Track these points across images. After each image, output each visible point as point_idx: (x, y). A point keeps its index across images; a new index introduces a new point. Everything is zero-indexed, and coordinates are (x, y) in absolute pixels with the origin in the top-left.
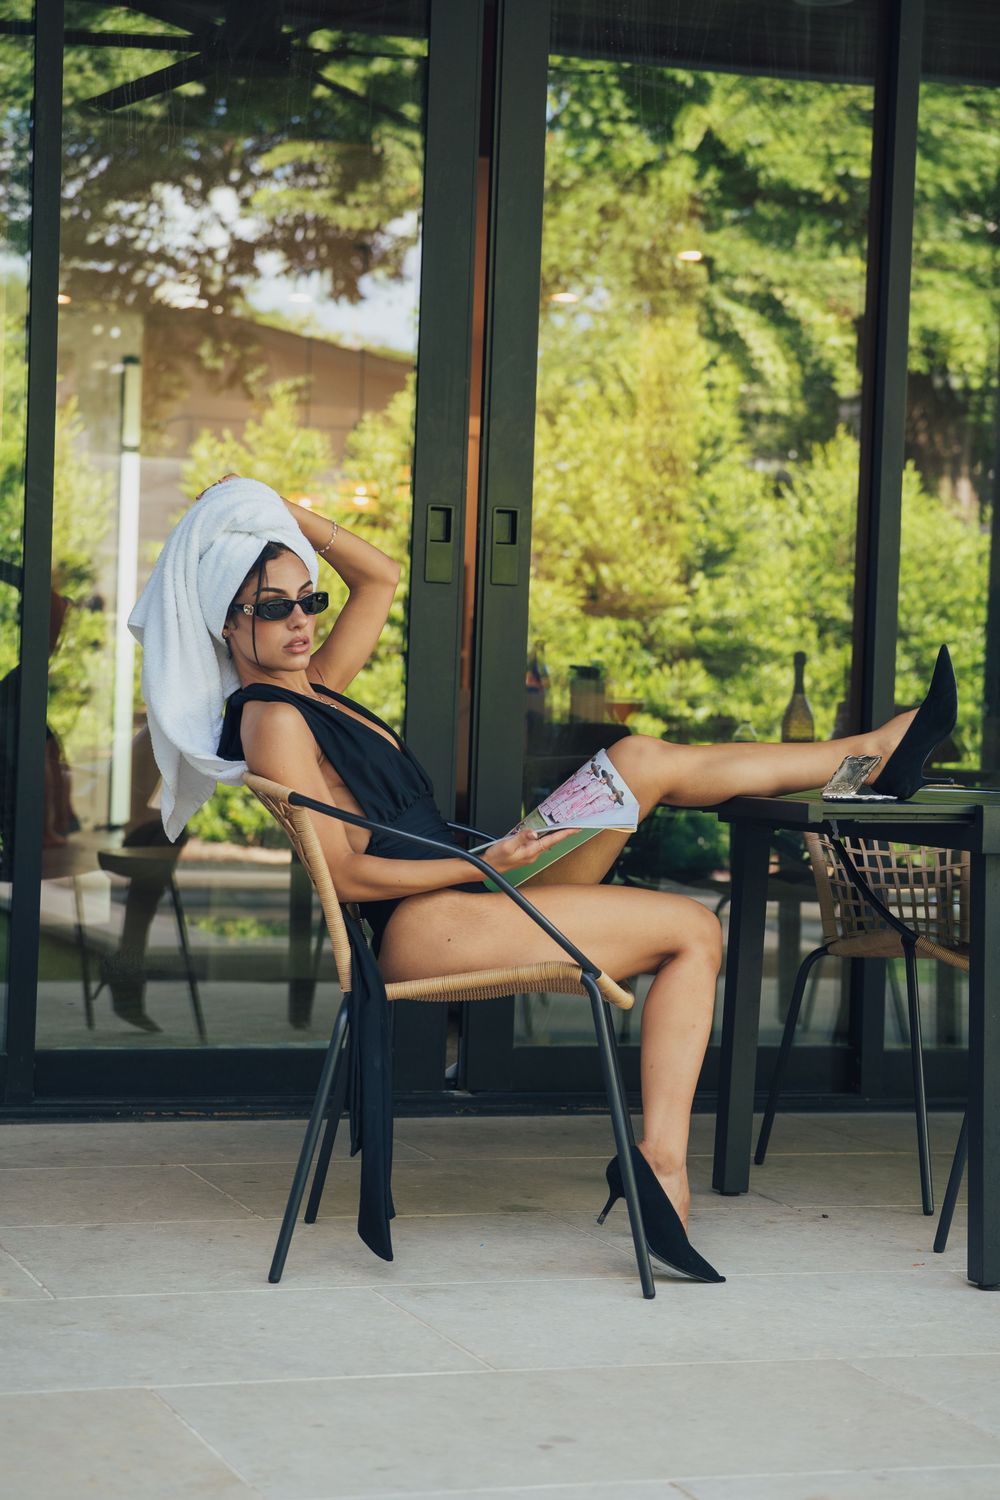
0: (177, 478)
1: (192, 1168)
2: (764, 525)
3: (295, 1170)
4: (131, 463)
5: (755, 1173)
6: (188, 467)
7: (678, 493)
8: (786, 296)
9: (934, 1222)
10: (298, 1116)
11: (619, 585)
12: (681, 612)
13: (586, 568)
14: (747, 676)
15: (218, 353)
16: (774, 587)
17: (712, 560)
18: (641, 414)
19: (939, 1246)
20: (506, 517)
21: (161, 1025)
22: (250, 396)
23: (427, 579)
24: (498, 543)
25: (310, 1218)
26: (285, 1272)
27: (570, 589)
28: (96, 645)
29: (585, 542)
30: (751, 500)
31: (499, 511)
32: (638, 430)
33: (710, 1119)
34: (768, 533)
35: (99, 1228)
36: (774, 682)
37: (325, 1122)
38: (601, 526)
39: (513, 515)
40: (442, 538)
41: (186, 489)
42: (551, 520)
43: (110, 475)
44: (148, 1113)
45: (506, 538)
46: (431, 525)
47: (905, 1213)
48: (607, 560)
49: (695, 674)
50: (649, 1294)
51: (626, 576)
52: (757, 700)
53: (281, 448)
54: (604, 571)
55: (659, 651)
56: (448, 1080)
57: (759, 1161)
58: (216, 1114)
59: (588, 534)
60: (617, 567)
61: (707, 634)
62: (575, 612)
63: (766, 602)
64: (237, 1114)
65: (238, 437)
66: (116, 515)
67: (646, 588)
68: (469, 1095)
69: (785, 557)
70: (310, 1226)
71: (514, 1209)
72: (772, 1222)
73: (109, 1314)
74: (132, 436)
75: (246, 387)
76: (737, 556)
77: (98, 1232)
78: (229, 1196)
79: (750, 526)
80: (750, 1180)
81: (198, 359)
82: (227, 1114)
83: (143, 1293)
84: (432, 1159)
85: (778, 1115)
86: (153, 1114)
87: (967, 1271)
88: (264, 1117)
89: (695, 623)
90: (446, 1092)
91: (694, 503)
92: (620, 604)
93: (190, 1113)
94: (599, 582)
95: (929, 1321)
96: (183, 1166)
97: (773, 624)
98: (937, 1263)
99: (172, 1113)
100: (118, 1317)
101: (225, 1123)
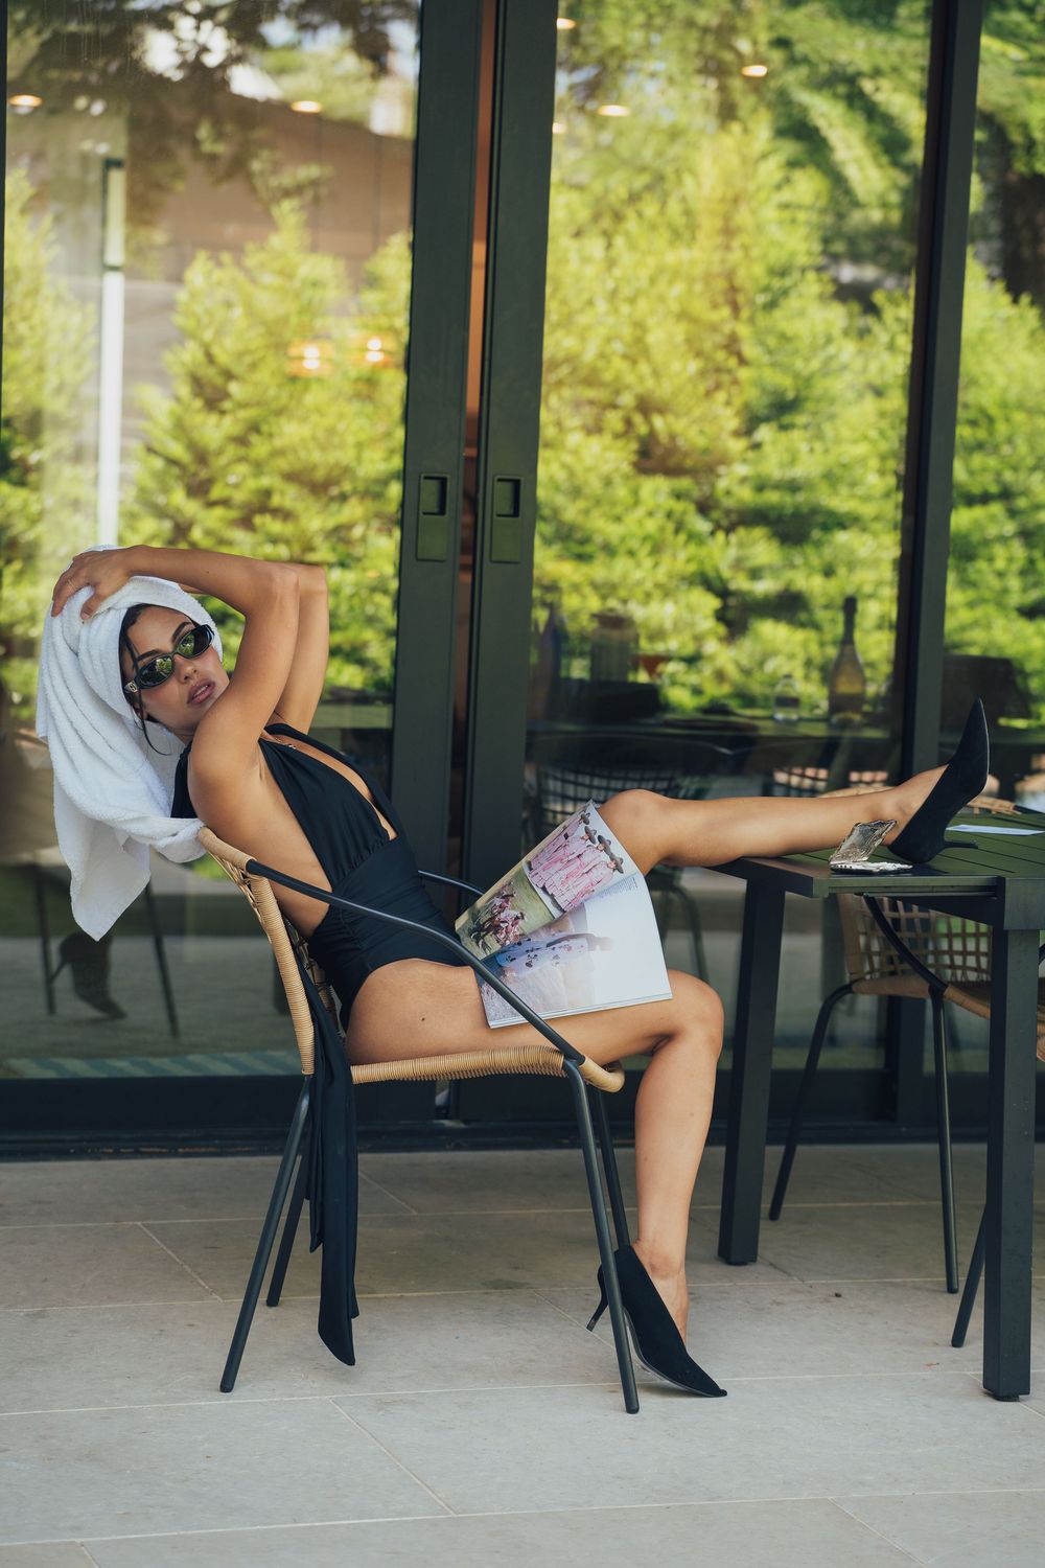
0: (169, 306)
1: (148, 1226)
2: (844, 368)
3: (261, 1230)
4: (114, 285)
5: (767, 1232)
6: (182, 296)
7: (743, 330)
8: (877, 89)
9: (955, 1301)
10: (272, 1152)
11: (673, 437)
12: (741, 470)
13: (638, 419)
14: (818, 544)
16: (855, 442)
17: (781, 409)
18: (701, 236)
19: (958, 1340)
20: (508, 487)
21: (125, 1007)
22: (253, 189)
23: (419, 557)
24: (499, 515)
25: (273, 1301)
26: (240, 1377)
27: (620, 443)
28: (76, 504)
29: (639, 389)
30: (829, 340)
31: (500, 480)
32: (701, 255)
33: (722, 1150)
34: (847, 377)
35: (41, 1315)
36: (852, 552)
37: (299, 1158)
38: (656, 373)
39: (516, 484)
40: (436, 510)
41: (179, 320)
42: (600, 364)
43: (91, 308)
44: (105, 1150)
45: (507, 509)
46: (424, 495)
47: (928, 1290)
48: (662, 411)
49: (754, 542)
50: (632, 1407)
51: (684, 429)
53: (287, 274)
54: (658, 422)
55: (716, 514)
56: (439, 1109)
57: (774, 1214)
58: (180, 1150)
59: (641, 379)
60: (671, 418)
61: (773, 497)
62: (626, 468)
63: (845, 459)
64: (203, 1150)
65: (238, 263)
67: (701, 442)
68: (462, 1126)
69: (870, 405)
70: (272, 1310)
71: (497, 1285)
72: (779, 1304)
73: (44, 1438)
74: (116, 254)
75: (249, 176)
76: (810, 406)
77: (40, 1320)
78: (186, 1267)
79: (826, 371)
80: (760, 1244)
81: (196, 143)
82: (191, 1150)
83: (83, 1406)
84: (414, 1213)
85: (800, 1149)
86: (111, 1151)
87: (982, 1372)
88: (233, 1154)
89: (760, 488)
90: (436, 1121)
91: (762, 343)
92: (672, 462)
93: (151, 1150)
94: (652, 434)
95: (935, 1444)
96: (139, 1223)
97: (853, 484)
98: (954, 1361)
99: (132, 1150)
100: (53, 1441)
101: (190, 1161)
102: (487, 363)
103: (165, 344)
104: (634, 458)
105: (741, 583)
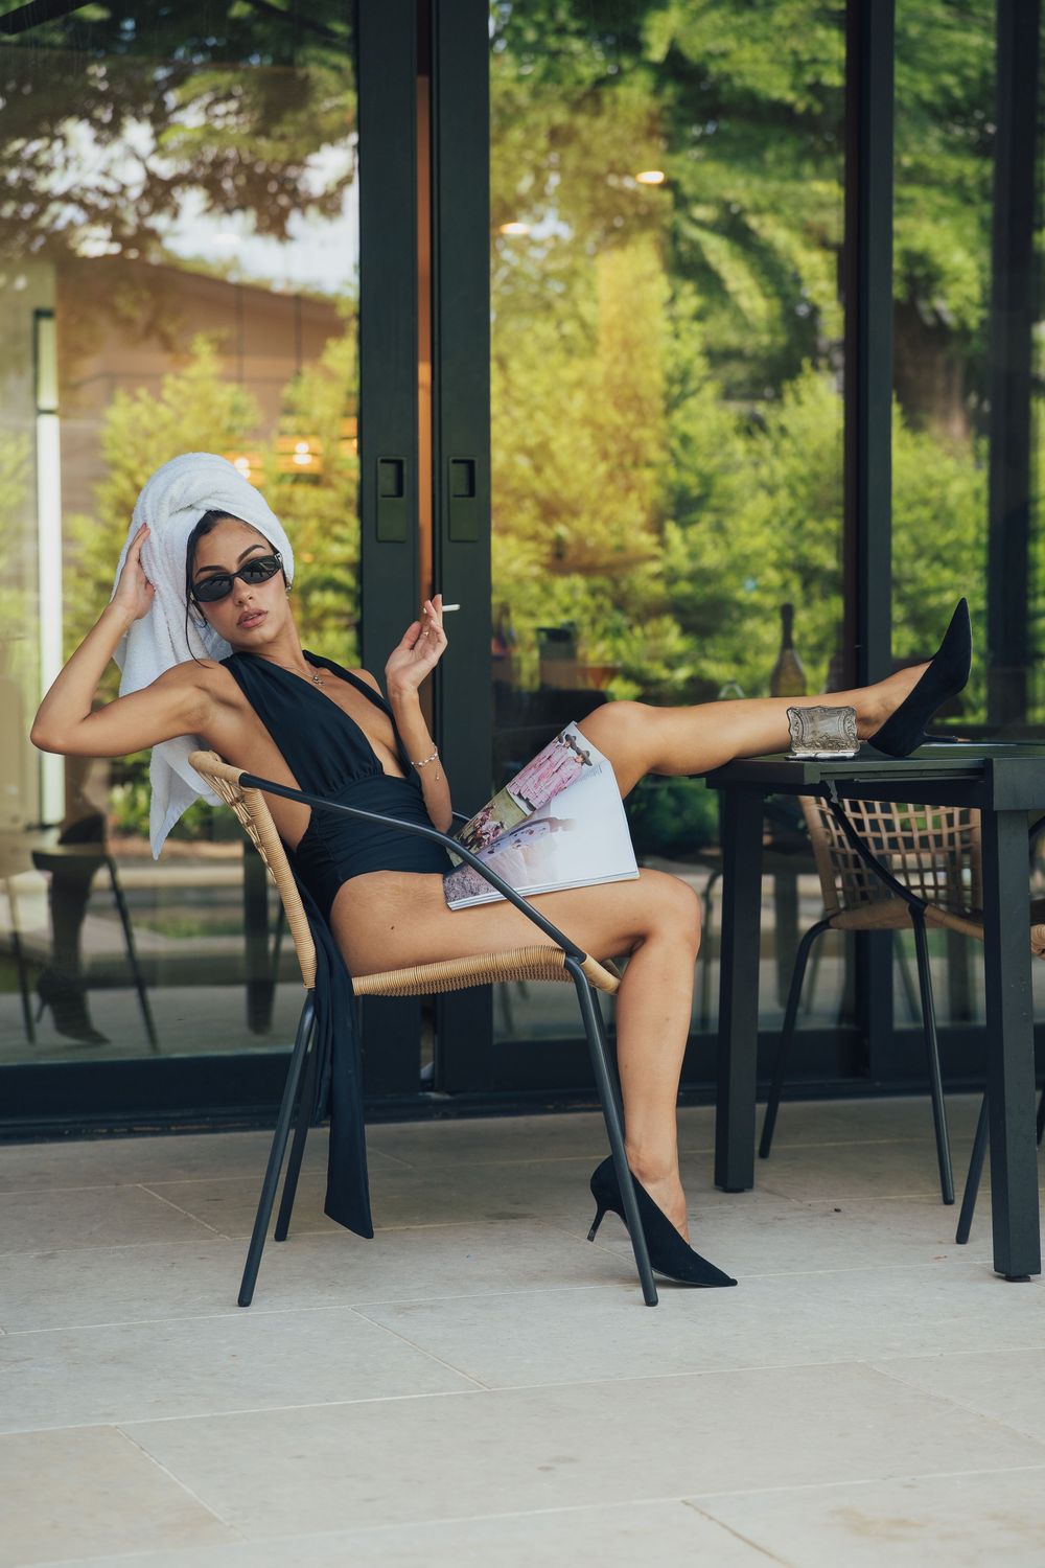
1: (150, 1188)
2: (739, 467)
4: (49, 430)
5: (759, 1165)
7: (645, 434)
8: (761, 224)
9: (955, 1211)
10: (263, 1127)
12: (654, 567)
14: (728, 633)
15: (136, 301)
16: (753, 535)
17: (683, 506)
18: (600, 350)
19: (962, 1237)
20: (463, 468)
21: (108, 1035)
22: (171, 347)
23: (384, 539)
24: (456, 496)
25: (281, 1236)
26: (256, 1294)
27: (529, 546)
29: (544, 493)
30: (723, 439)
31: (455, 462)
32: (598, 369)
33: (709, 1112)
34: (742, 475)
35: (51, 1256)
36: (758, 638)
37: (292, 1132)
38: (562, 476)
39: (471, 464)
40: (394, 493)
41: (105, 454)
43: (25, 438)
44: (100, 1131)
45: (463, 490)
46: (382, 479)
47: (923, 1204)
49: (668, 632)
50: (651, 1301)
51: (594, 530)
52: (738, 660)
53: (206, 403)
55: (631, 609)
56: (425, 1082)
57: (764, 1153)
58: (173, 1128)
59: (547, 484)
61: (684, 588)
62: (539, 570)
63: (748, 551)
64: (195, 1127)
65: (155, 395)
66: (33, 483)
67: (611, 541)
68: (448, 1097)
69: (760, 505)
70: (281, 1245)
71: (501, 1216)
72: (780, 1219)
73: (66, 1347)
74: (49, 397)
75: (165, 337)
76: (714, 502)
77: (50, 1261)
78: (192, 1215)
79: (726, 469)
80: (756, 1177)
81: (112, 309)
82: (185, 1128)
83: (103, 1323)
84: (410, 1167)
85: (783, 1106)
86: (105, 1131)
87: (992, 1262)
88: (226, 1130)
89: (670, 577)
90: (421, 1094)
91: (664, 446)
92: (586, 559)
93: (144, 1129)
94: (560, 539)
95: (956, 1317)
96: (139, 1185)
97: (754, 577)
98: (961, 1255)
99: (125, 1130)
100: (76, 1350)
101: (183, 1137)
102: (436, 348)
104: (546, 560)
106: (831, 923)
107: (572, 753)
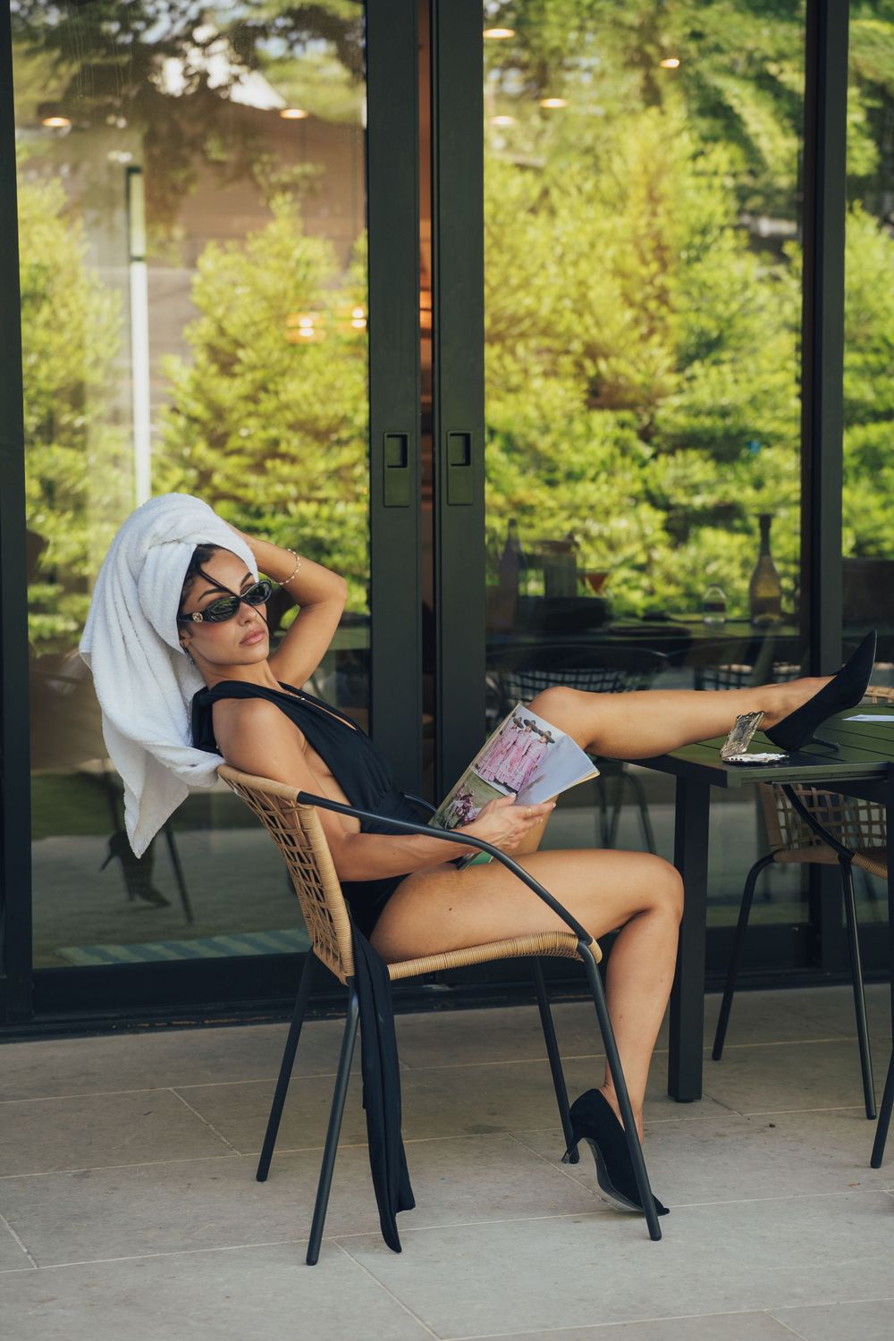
0: (187, 288)
1: (179, 1091)
2: (762, 308)
5: (710, 1072)
6: (196, 279)
7: (671, 282)
8: (781, 71)
9: (873, 1126)
10: (284, 1020)
11: (616, 377)
12: (676, 401)
13: (588, 363)
14: (748, 461)
15: (225, 147)
16: (774, 372)
17: (706, 348)
18: (630, 204)
19: (876, 1161)
20: (460, 440)
22: (258, 187)
23: (386, 505)
24: (453, 465)
27: (573, 383)
28: (115, 461)
29: (586, 338)
30: (746, 286)
31: (452, 435)
32: (632, 220)
34: (765, 316)
35: (85, 1175)
36: (777, 467)
38: (598, 324)
39: (467, 437)
40: (399, 463)
41: (196, 298)
42: (554, 318)
43: (121, 291)
44: (143, 1025)
45: (461, 460)
46: (388, 451)
47: (850, 1117)
48: (606, 357)
49: (693, 463)
51: (625, 369)
52: (758, 485)
53: (284, 255)
54: (604, 365)
55: (656, 440)
57: (717, 1055)
58: (207, 1022)
59: (587, 329)
60: (613, 361)
61: (707, 422)
62: (577, 405)
63: (766, 387)
64: (226, 1021)
65: (242, 250)
66: (129, 327)
67: (639, 379)
68: (447, 989)
69: (785, 339)
71: (479, 1130)
72: (721, 1136)
73: (87, 1286)
74: (139, 248)
75: (252, 177)
76: (731, 342)
77: (85, 1180)
78: (211, 1126)
79: (744, 311)
80: (704, 1083)
81: (204, 153)
82: (216, 1021)
83: (121, 1256)
84: (407, 1068)
85: (736, 995)
86: (147, 1025)
88: (252, 1023)
89: (694, 410)
90: (425, 986)
91: (686, 293)
93: (181, 1023)
94: (599, 375)
95: (857, 1257)
96: (171, 1089)
97: (775, 408)
98: (873, 1181)
99: (165, 1024)
100: (95, 1288)
101: (215, 1030)
102: (437, 335)
103: (186, 321)
104: (584, 396)
105: (680, 498)
106: (775, 857)
107: (536, 736)
